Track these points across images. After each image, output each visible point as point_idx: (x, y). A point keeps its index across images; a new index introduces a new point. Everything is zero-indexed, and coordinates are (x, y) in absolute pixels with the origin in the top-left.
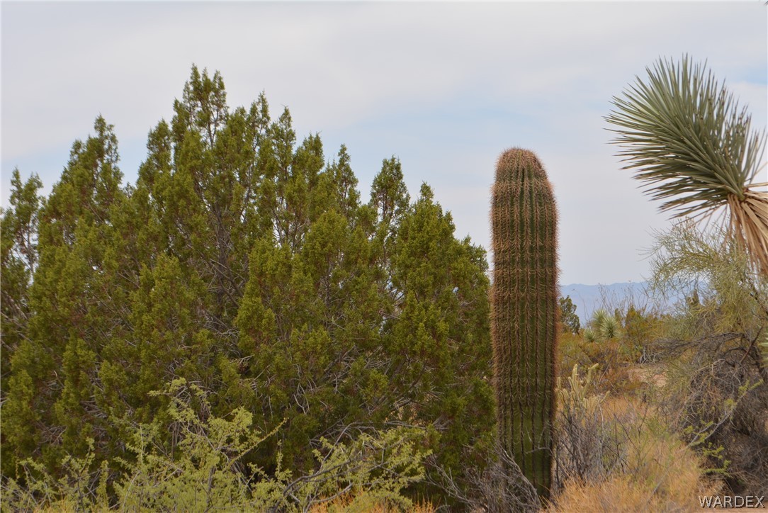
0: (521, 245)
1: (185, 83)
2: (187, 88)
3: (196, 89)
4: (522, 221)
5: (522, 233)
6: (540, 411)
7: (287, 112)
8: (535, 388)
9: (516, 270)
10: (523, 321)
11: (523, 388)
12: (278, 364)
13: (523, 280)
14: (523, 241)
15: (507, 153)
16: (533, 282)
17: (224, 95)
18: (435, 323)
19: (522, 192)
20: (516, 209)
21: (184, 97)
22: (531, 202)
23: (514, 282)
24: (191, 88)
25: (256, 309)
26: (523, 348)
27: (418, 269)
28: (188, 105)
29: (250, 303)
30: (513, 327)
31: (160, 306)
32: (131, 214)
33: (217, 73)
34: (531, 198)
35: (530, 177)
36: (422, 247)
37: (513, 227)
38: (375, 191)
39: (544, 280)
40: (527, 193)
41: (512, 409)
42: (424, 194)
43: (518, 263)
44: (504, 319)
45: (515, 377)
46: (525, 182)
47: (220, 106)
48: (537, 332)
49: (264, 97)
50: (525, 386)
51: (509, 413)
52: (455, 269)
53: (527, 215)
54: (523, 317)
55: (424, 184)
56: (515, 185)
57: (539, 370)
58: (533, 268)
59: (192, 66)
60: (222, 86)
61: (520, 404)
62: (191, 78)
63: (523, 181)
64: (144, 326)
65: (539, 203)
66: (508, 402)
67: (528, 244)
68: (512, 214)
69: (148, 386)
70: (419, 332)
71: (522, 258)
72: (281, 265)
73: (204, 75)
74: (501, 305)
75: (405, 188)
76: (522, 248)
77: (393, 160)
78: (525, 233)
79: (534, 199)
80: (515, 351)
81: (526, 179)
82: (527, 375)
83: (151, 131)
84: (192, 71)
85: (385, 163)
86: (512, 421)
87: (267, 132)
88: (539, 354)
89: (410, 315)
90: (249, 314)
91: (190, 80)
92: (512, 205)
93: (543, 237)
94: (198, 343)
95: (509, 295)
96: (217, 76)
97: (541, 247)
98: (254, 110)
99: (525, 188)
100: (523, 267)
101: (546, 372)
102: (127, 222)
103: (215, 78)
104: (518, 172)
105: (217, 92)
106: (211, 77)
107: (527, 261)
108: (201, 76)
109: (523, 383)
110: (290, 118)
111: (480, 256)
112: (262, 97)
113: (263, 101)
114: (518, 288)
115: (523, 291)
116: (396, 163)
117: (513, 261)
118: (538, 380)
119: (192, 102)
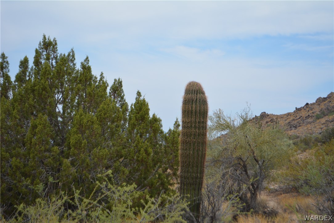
0: (195, 120)
1: (39, 42)
2: (40, 43)
3: (44, 44)
4: (196, 111)
5: (195, 116)
6: (198, 187)
7: (87, 58)
8: (197, 178)
9: (192, 130)
10: (194, 151)
11: (192, 177)
12: (87, 162)
13: (195, 134)
14: (196, 119)
15: (191, 83)
16: (199, 135)
17: (57, 48)
18: (147, 148)
19: (196, 99)
20: (194, 106)
21: (39, 47)
22: (200, 103)
23: (191, 135)
24: (42, 44)
25: (79, 139)
26: (193, 161)
27: (140, 126)
28: (40, 51)
29: (77, 137)
30: (190, 153)
31: (40, 136)
32: (22, 96)
33: (55, 38)
34: (200, 102)
35: (199, 93)
36: (142, 117)
37: (192, 113)
38: (111, 92)
39: (203, 135)
40: (198, 100)
41: (187, 186)
42: (138, 95)
43: (193, 127)
44: (186, 149)
45: (189, 173)
46: (198, 95)
47: (54, 52)
48: (199, 155)
49: (73, 50)
50: (193, 177)
51: (185, 187)
52: (154, 127)
53: (198, 108)
54: (194, 149)
55: (138, 91)
56: (194, 96)
57: (199, 171)
58: (199, 130)
59: (43, 35)
60: (56, 44)
61: (190, 184)
62: (43, 40)
63: (197, 95)
64: (32, 144)
65: (203, 104)
66: (186, 183)
67: (198, 120)
68: (192, 107)
69: (32, 169)
70: (141, 152)
71: (195, 126)
72: (89, 122)
73: (48, 39)
74: (185, 144)
75: (123, 91)
76: (195, 121)
77: (119, 79)
78: (197, 115)
79: (201, 102)
80: (190, 162)
81: (198, 94)
82: (194, 172)
83: (21, 60)
84: (43, 37)
85: (115, 80)
86: (187, 190)
87: (73, 64)
88: (199, 164)
89: (137, 145)
90: (76, 141)
91: (42, 41)
92: (192, 104)
93: (204, 118)
94: (54, 152)
95: (189, 140)
96: (55, 40)
97: (202, 122)
98: (69, 55)
99: (198, 98)
100: (195, 129)
101: (201, 172)
102: (20, 99)
103: (54, 40)
104: (195, 91)
105: (53, 47)
106: (52, 40)
107: (197, 127)
108: (47, 39)
109: (192, 176)
110: (88, 60)
111: (159, 122)
112: (72, 50)
113: (73, 52)
114: (193, 138)
115: (194, 139)
116: (120, 80)
117: (191, 126)
118: (198, 175)
119: (42, 50)
